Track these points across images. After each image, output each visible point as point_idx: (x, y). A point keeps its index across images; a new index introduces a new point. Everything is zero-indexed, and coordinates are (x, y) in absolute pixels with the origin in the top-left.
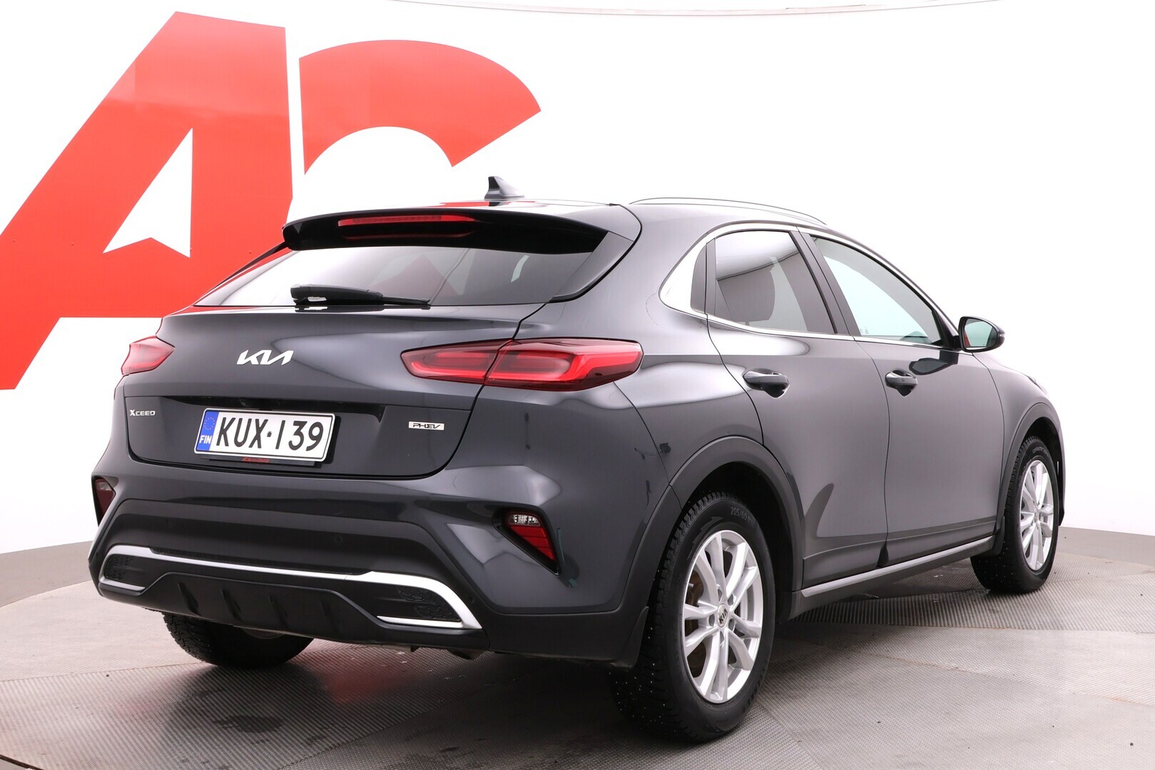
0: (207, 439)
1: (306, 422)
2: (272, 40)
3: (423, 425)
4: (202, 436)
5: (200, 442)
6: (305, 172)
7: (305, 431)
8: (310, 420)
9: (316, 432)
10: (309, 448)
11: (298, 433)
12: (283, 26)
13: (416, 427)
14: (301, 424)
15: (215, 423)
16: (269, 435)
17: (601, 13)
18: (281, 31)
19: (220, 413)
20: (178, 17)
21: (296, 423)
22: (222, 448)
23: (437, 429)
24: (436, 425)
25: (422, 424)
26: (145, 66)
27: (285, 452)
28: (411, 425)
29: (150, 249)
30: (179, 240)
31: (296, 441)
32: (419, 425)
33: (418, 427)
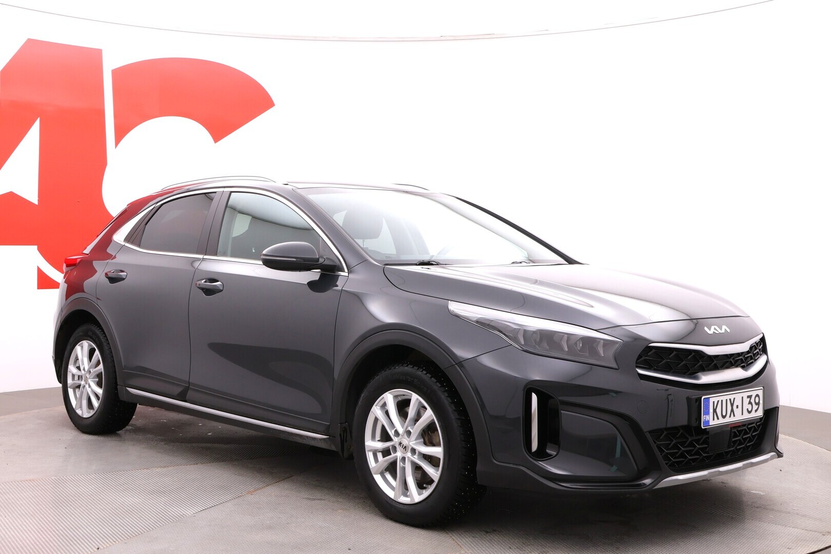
18: (99, 52)
29: (10, 199)
30: (31, 194)
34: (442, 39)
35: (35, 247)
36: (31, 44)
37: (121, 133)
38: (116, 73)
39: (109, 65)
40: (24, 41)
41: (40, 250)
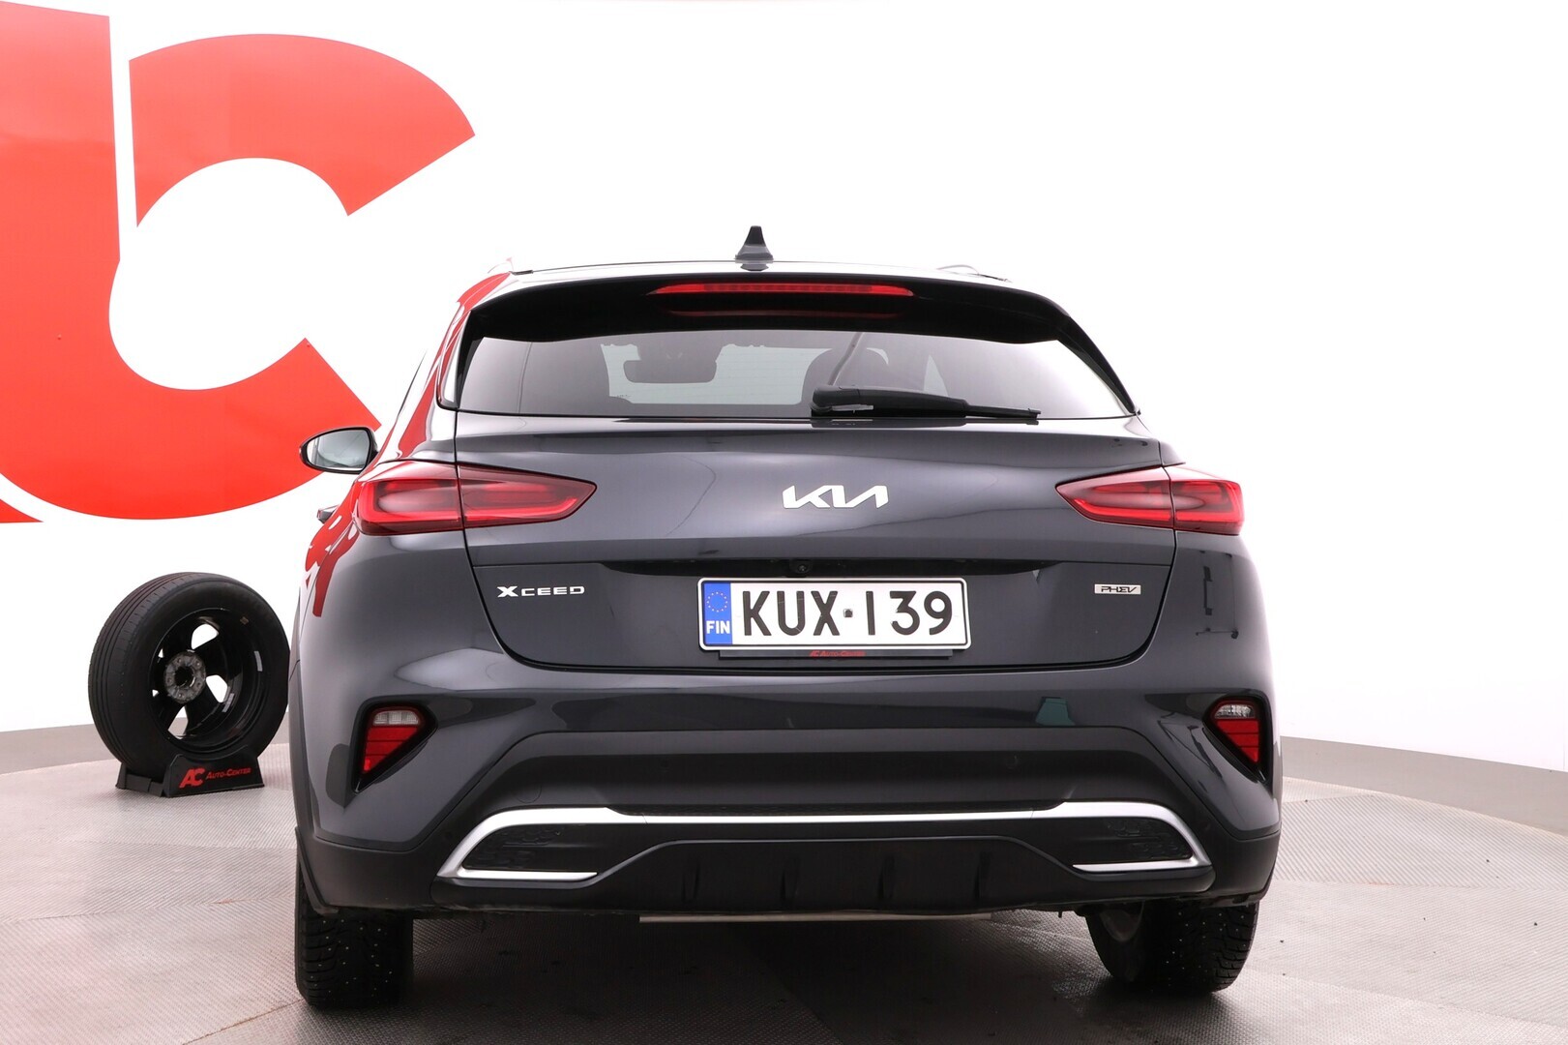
0: (722, 627)
1: (914, 593)
2: (88, 36)
3: (1114, 589)
4: (708, 623)
5: (708, 632)
7: (917, 603)
8: (922, 589)
9: (938, 605)
10: (934, 631)
11: (904, 608)
13: (1105, 592)
14: (907, 596)
15: (729, 599)
16: (849, 614)
19: (732, 585)
21: (894, 595)
22: (757, 638)
23: (1132, 593)
24: (1131, 587)
25: (1113, 586)
27: (886, 638)
28: (1098, 589)
31: (906, 621)
32: (1110, 588)
33: (1107, 592)
37: (149, 193)
38: (138, 67)
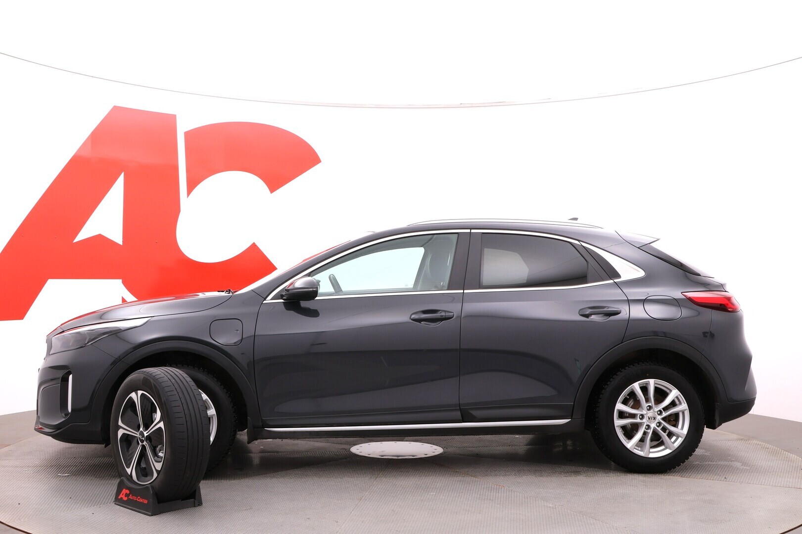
2: (168, 122)
6: (188, 196)
12: (174, 114)
17: (355, 106)
18: (174, 117)
20: (115, 108)
26: (96, 137)
29: (100, 240)
30: (116, 235)
34: (461, 106)
35: (120, 281)
36: (116, 111)
37: (192, 185)
38: (188, 135)
39: (183, 128)
40: (110, 107)
41: (124, 283)
